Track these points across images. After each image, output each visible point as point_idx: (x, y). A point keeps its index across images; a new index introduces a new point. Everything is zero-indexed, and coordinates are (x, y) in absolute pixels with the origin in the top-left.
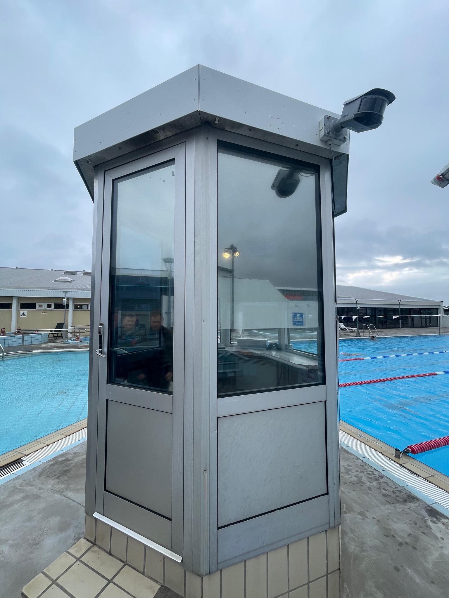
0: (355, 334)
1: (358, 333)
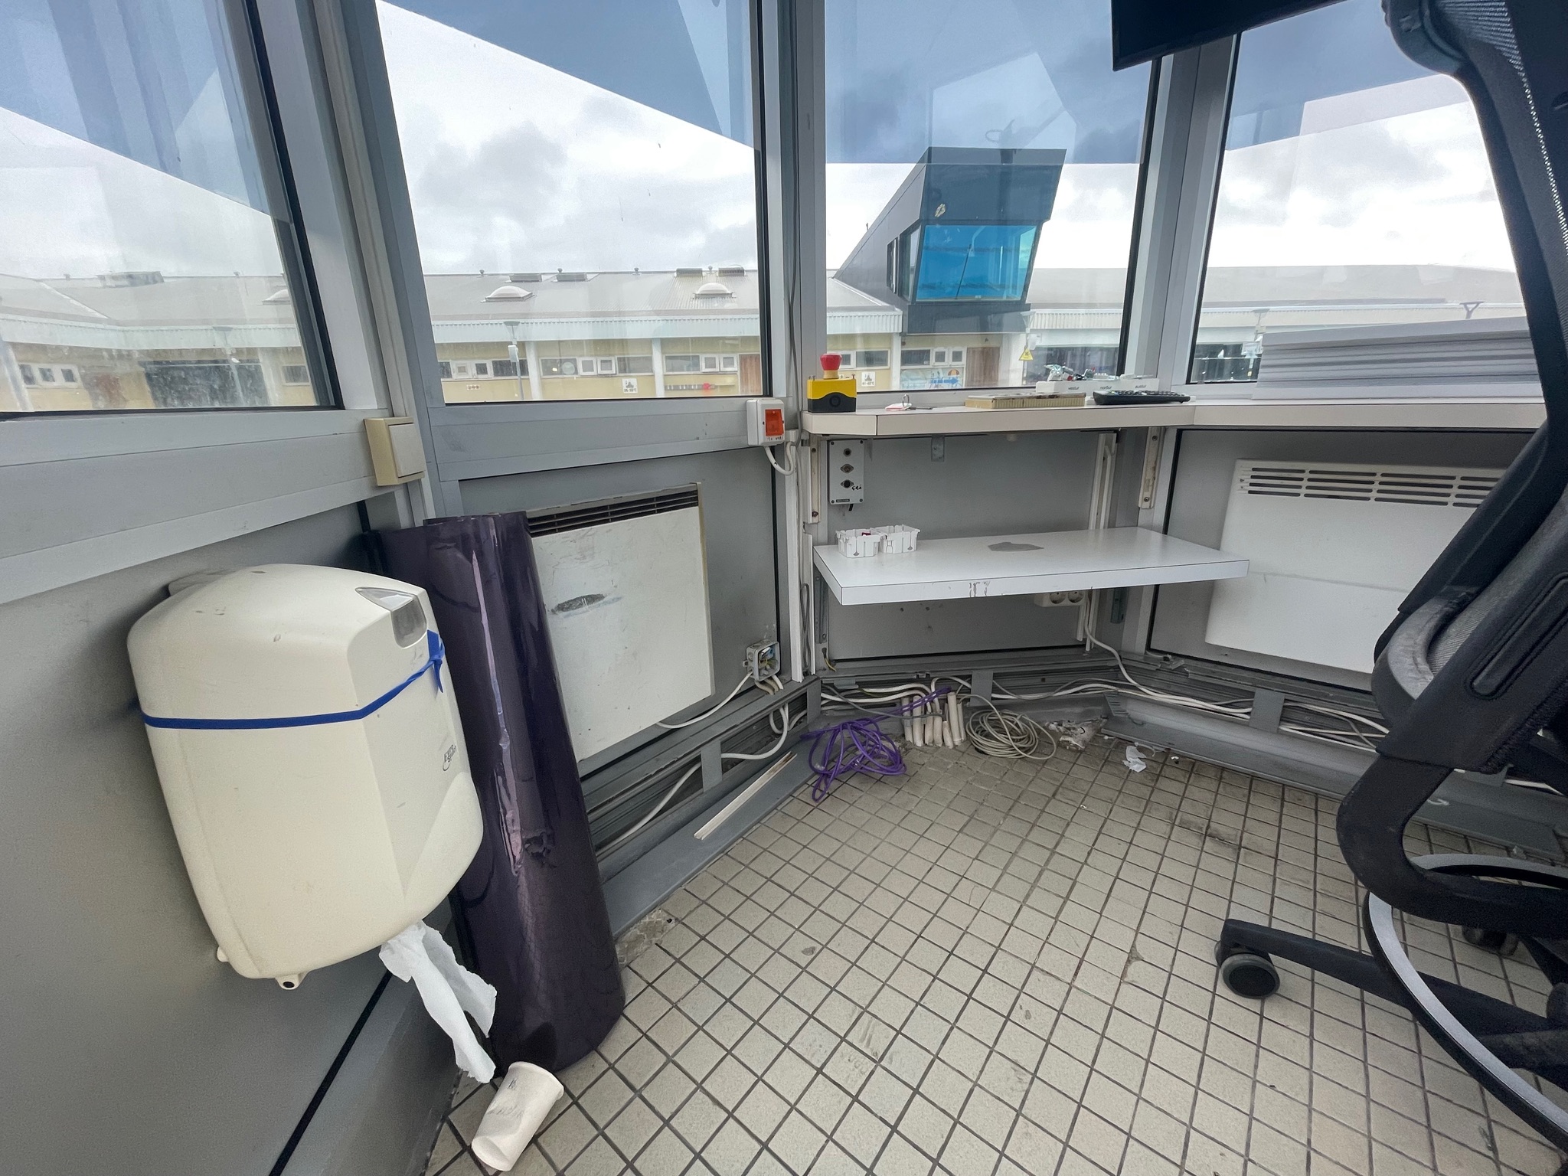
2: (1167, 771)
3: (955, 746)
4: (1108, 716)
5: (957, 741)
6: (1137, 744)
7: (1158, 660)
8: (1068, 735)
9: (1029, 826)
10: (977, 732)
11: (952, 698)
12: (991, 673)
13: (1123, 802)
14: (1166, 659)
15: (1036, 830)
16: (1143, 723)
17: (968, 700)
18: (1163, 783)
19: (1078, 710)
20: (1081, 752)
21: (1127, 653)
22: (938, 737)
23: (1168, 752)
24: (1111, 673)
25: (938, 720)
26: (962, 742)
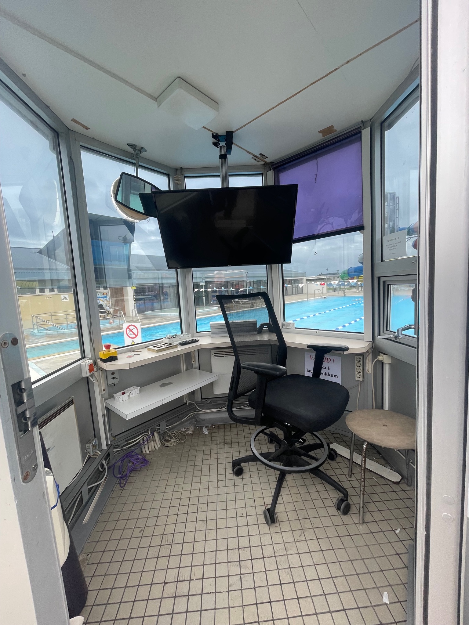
0: (250, 305)
1: (252, 304)
2: (214, 431)
3: (159, 448)
4: (196, 421)
5: (159, 446)
6: (205, 426)
7: (204, 401)
8: (188, 431)
9: (186, 462)
10: (164, 441)
11: (155, 434)
12: (165, 421)
13: (206, 444)
14: (206, 400)
15: (188, 462)
16: (205, 419)
17: (160, 432)
18: (214, 435)
19: (189, 422)
20: (192, 434)
21: (197, 402)
22: (153, 447)
23: (212, 425)
24: (195, 409)
25: (152, 442)
26: (161, 446)
